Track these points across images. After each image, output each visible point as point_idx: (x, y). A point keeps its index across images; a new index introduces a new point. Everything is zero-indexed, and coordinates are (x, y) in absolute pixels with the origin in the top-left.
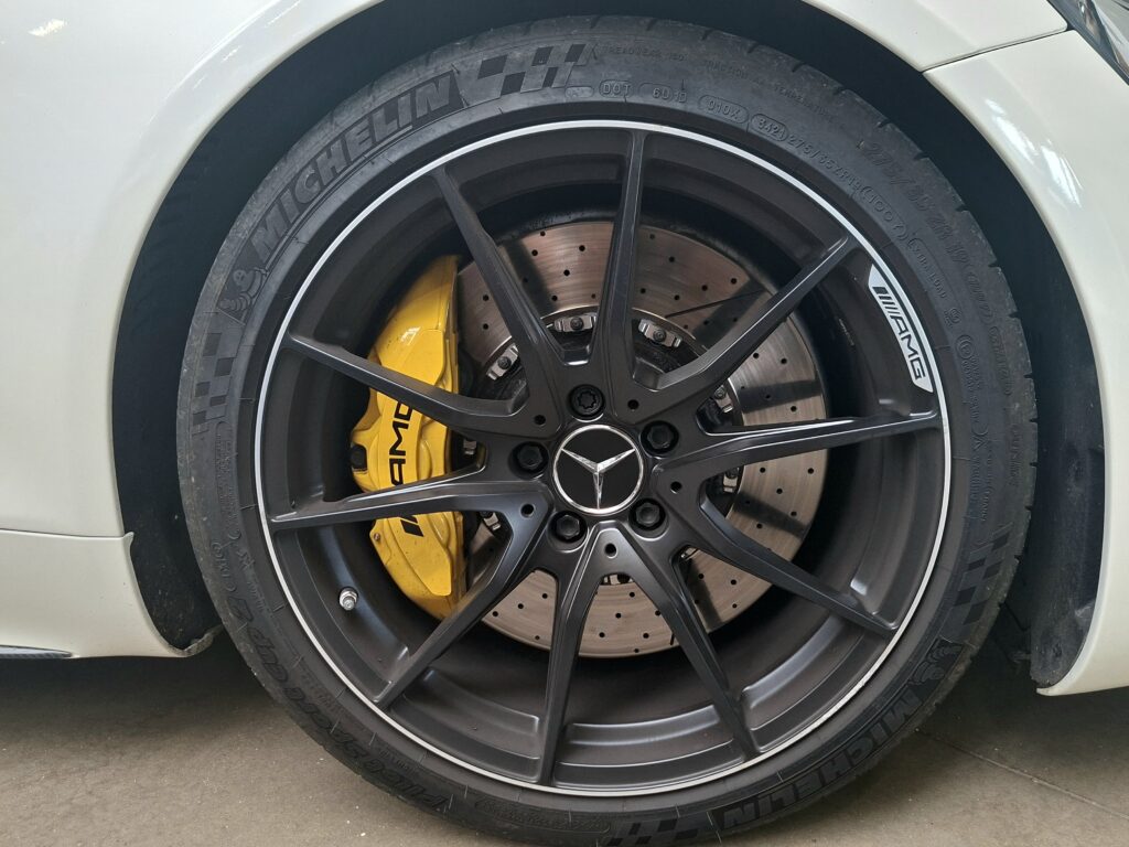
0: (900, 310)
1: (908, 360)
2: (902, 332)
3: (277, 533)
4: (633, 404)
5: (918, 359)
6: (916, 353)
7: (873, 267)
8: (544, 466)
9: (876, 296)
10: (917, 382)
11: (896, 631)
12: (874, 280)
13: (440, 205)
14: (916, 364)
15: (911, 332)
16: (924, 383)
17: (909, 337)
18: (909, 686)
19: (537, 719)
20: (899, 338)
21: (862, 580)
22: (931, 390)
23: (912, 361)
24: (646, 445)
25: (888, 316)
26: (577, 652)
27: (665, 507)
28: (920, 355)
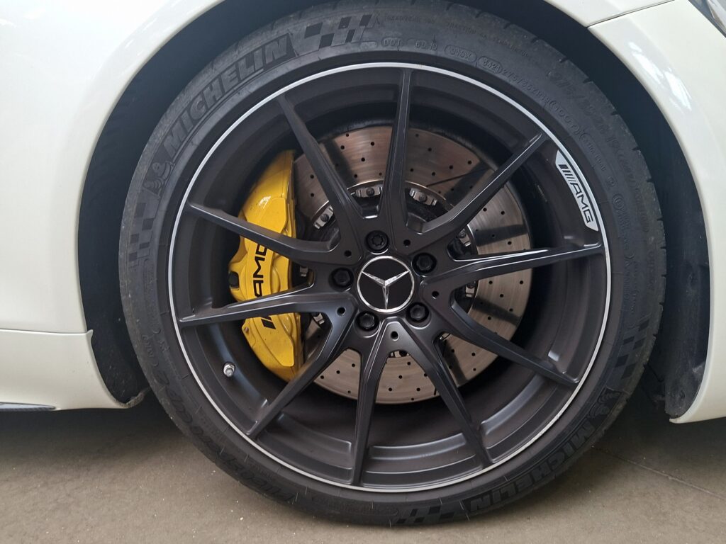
0: (576, 179)
1: (582, 211)
2: (578, 193)
3: (184, 328)
4: (407, 243)
5: (588, 210)
6: (587, 206)
7: (558, 152)
8: (351, 283)
9: (561, 170)
10: (588, 225)
11: (578, 384)
12: (559, 160)
13: (282, 118)
14: (587, 213)
15: (583, 193)
16: (592, 225)
17: (582, 196)
18: (587, 418)
19: (350, 443)
20: (576, 196)
21: (556, 352)
22: (597, 229)
23: (584, 212)
24: (415, 268)
25: (569, 183)
26: (374, 400)
27: (429, 308)
28: (590, 208)
